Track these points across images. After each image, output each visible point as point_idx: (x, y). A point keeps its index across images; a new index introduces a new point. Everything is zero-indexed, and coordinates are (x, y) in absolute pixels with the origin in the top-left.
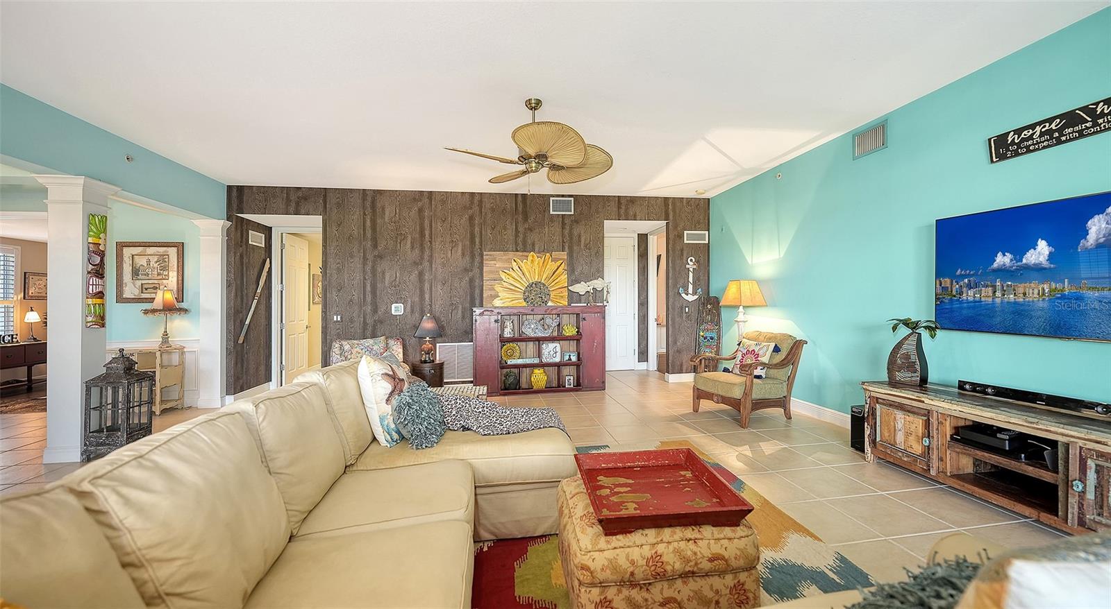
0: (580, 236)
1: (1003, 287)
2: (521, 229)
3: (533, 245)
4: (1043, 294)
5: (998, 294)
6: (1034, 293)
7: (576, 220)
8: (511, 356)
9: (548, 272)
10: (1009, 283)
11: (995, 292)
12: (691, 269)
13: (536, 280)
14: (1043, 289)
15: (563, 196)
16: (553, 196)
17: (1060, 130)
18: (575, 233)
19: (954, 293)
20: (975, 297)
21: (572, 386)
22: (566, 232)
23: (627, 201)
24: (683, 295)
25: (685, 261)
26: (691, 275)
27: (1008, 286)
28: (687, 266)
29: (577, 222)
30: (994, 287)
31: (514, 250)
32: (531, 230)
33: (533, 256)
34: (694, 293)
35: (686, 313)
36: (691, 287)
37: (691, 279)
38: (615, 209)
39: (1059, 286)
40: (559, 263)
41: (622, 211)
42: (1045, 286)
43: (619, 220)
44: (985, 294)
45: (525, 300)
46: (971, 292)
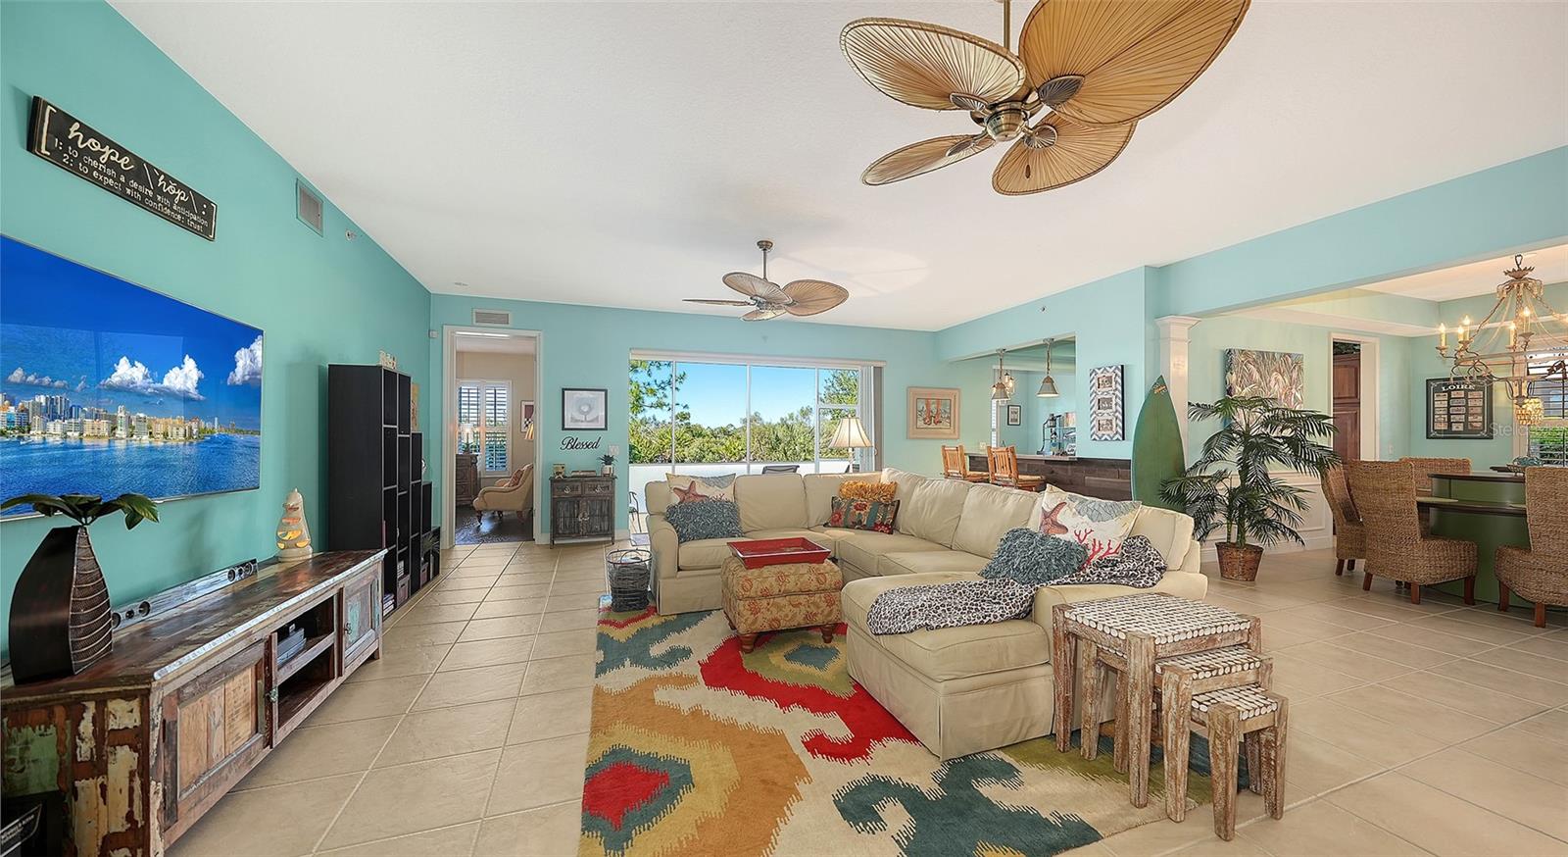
1: (130, 420)
4: (191, 436)
5: (121, 432)
6: (178, 433)
10: (142, 415)
11: (114, 429)
14: (190, 429)
20: (66, 437)
27: (139, 419)
30: (113, 419)
39: (209, 424)
42: (194, 425)
44: (93, 433)
46: (56, 428)
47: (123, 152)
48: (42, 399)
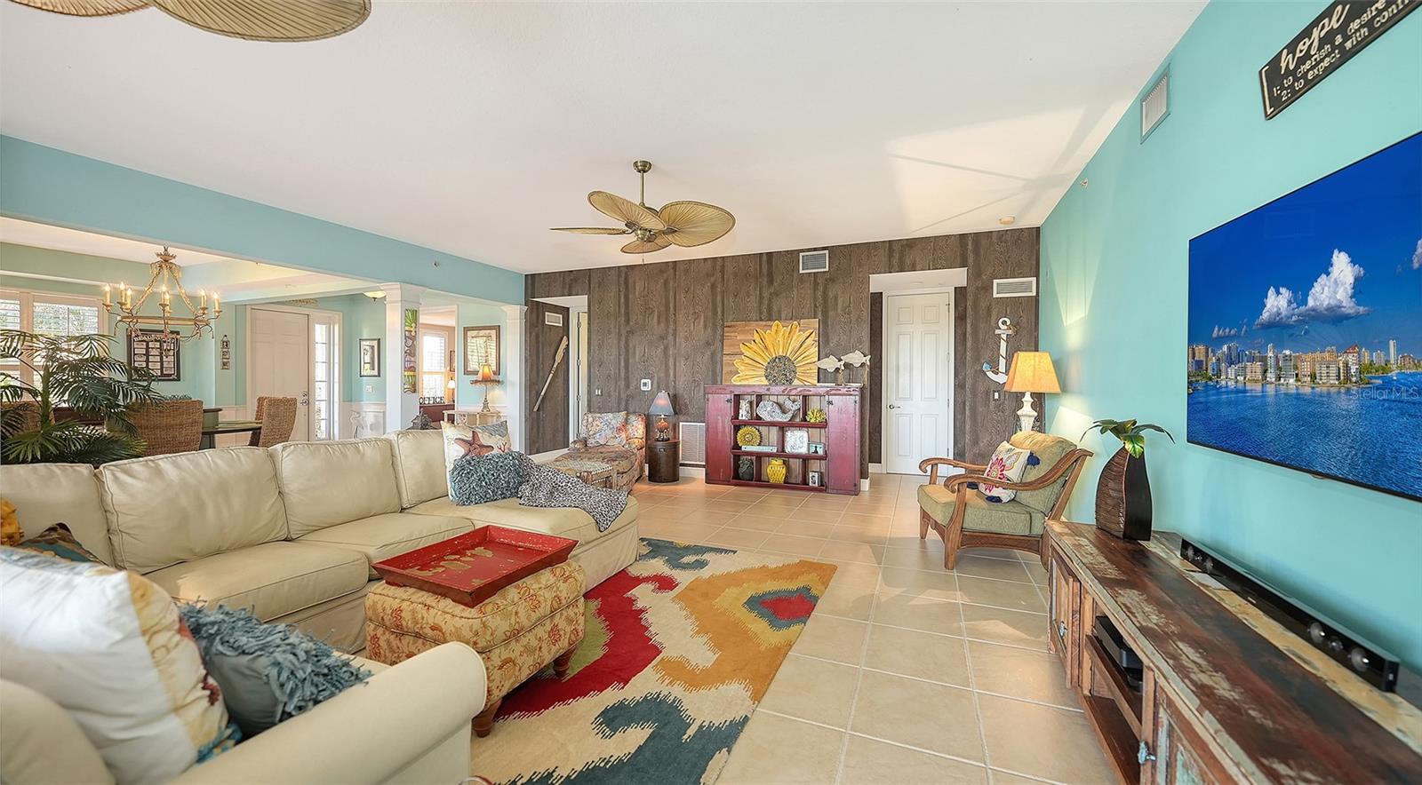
0: (836, 298)
1: (1277, 360)
2: (766, 294)
3: (780, 312)
4: (1348, 378)
5: (1271, 376)
7: (830, 279)
8: (749, 442)
9: (794, 344)
10: (1288, 352)
11: (1265, 371)
12: (1004, 337)
13: (781, 354)
15: (815, 249)
16: (803, 251)
18: (831, 294)
19: (1210, 373)
20: (1237, 382)
22: (819, 294)
23: (902, 246)
24: (990, 374)
25: (993, 324)
26: (1003, 345)
27: (1286, 358)
28: (997, 332)
29: (832, 280)
30: (1264, 360)
31: (758, 318)
32: (777, 294)
33: (778, 325)
35: (994, 400)
36: (1002, 362)
37: (1003, 351)
38: (885, 259)
39: (1378, 358)
40: (807, 334)
41: (895, 261)
42: (1351, 359)
43: (890, 272)
44: (1253, 377)
45: (766, 377)
46: (1232, 371)
48: (1226, 349)
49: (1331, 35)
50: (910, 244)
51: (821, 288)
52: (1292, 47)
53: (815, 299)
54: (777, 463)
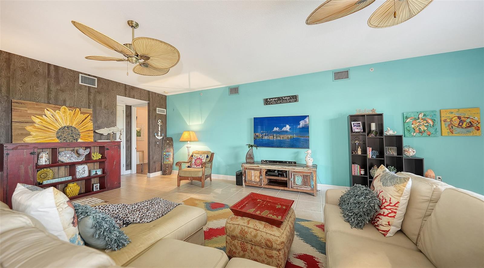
0: (101, 101)
1: (276, 136)
2: (53, 88)
3: (65, 101)
5: (275, 137)
6: (285, 137)
8: (45, 178)
9: (77, 120)
11: (274, 137)
12: (160, 125)
13: (68, 124)
14: (288, 137)
15: (89, 75)
16: (82, 73)
17: (277, 101)
18: (98, 99)
20: (267, 138)
21: (99, 189)
22: (92, 97)
23: (130, 88)
24: (156, 136)
25: (157, 121)
26: (160, 127)
27: (278, 135)
28: (158, 124)
29: (99, 93)
31: (46, 102)
32: (63, 91)
33: (65, 109)
34: (161, 136)
35: (157, 144)
36: (159, 133)
37: (159, 130)
38: (123, 91)
40: (86, 115)
41: (127, 93)
43: (125, 97)
44: (271, 138)
45: (58, 138)
46: (266, 137)
47: (276, 98)
48: (264, 134)
49: (275, 101)
50: (133, 88)
51: (92, 95)
52: (270, 99)
53: (89, 99)
54: (73, 185)
